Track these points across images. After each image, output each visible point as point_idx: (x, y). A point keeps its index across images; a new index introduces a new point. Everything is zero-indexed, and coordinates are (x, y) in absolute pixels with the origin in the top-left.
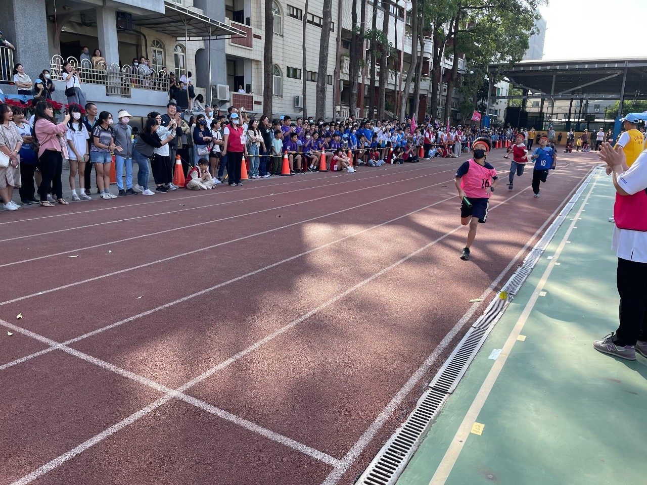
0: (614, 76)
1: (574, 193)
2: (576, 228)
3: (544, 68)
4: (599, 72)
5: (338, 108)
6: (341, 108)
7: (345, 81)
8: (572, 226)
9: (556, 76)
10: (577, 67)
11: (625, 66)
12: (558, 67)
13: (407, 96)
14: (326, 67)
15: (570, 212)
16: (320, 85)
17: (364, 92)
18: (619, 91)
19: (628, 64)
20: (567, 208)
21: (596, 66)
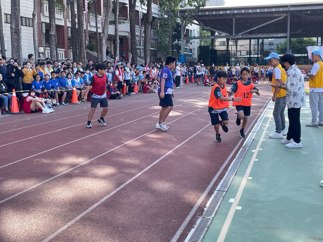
0: (281, 18)
1: (256, 122)
2: (257, 160)
3: (225, 12)
4: (269, 15)
5: (41, 49)
6: (45, 49)
7: (46, 23)
8: (254, 159)
9: (236, 19)
10: (251, 11)
11: (288, 10)
12: (236, 12)
13: (106, 37)
14: (19, 9)
15: (252, 142)
16: (14, 26)
17: (68, 34)
18: (286, 31)
19: (290, 8)
20: (250, 138)
21: (266, 10)
